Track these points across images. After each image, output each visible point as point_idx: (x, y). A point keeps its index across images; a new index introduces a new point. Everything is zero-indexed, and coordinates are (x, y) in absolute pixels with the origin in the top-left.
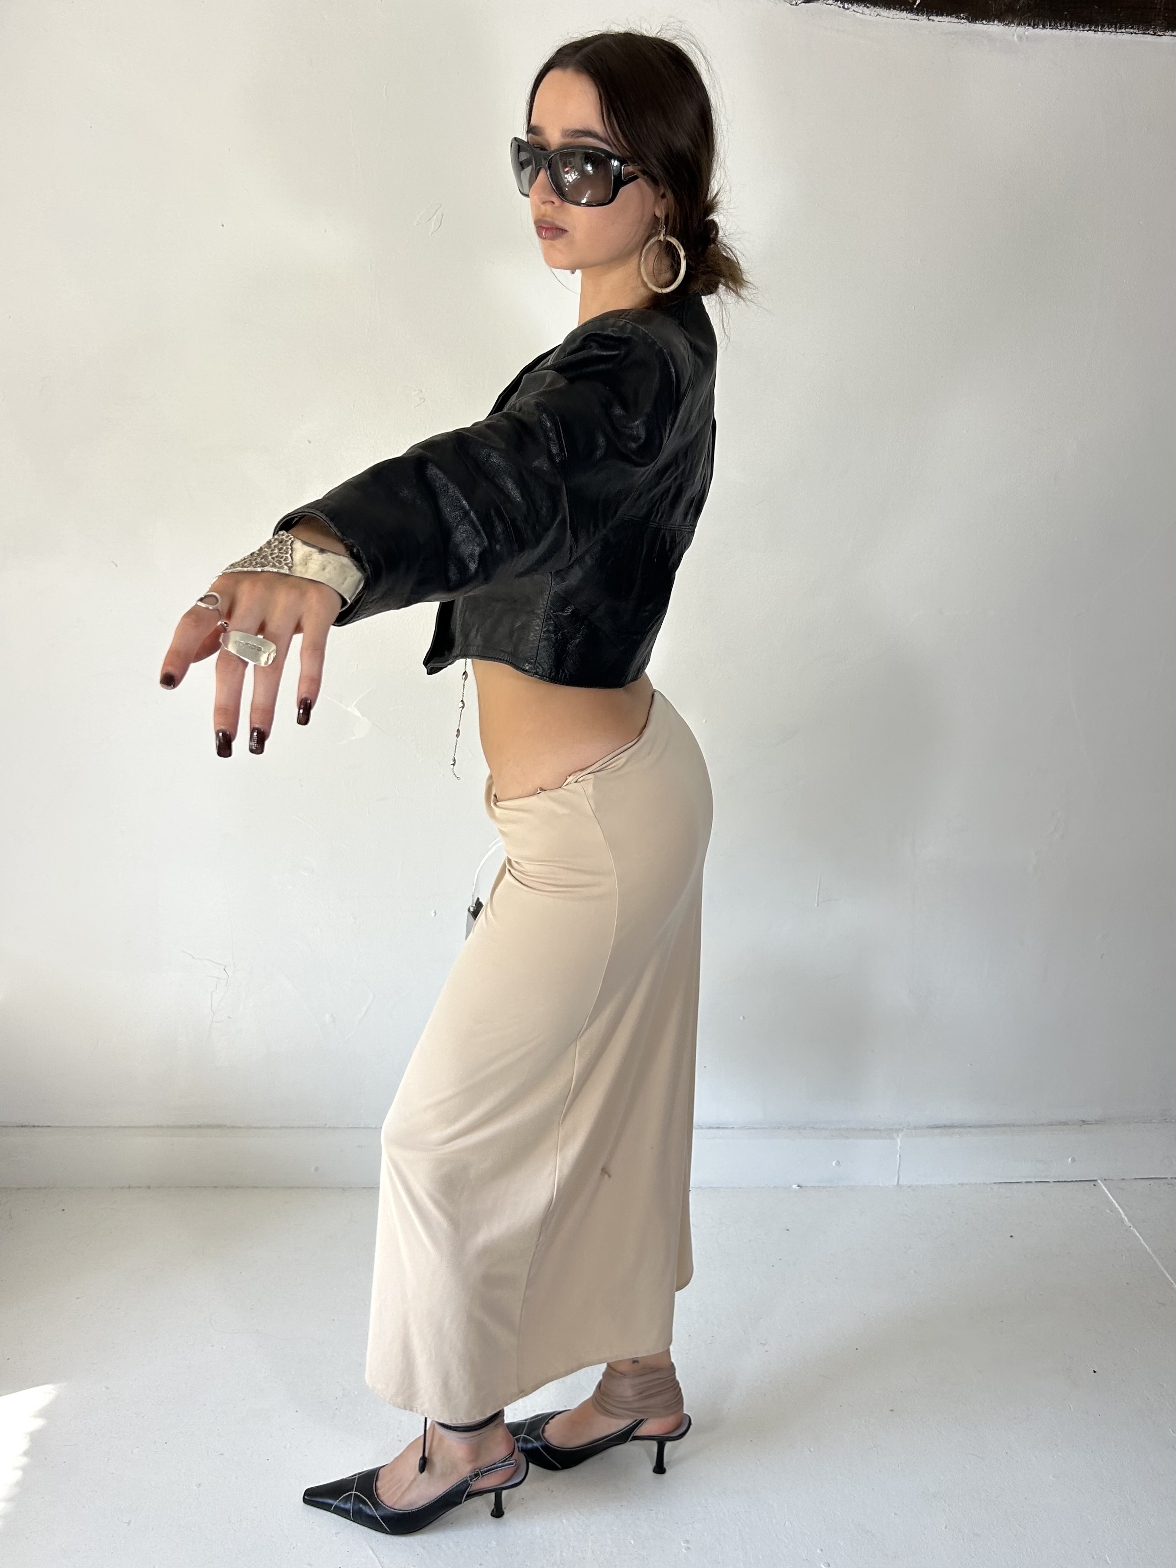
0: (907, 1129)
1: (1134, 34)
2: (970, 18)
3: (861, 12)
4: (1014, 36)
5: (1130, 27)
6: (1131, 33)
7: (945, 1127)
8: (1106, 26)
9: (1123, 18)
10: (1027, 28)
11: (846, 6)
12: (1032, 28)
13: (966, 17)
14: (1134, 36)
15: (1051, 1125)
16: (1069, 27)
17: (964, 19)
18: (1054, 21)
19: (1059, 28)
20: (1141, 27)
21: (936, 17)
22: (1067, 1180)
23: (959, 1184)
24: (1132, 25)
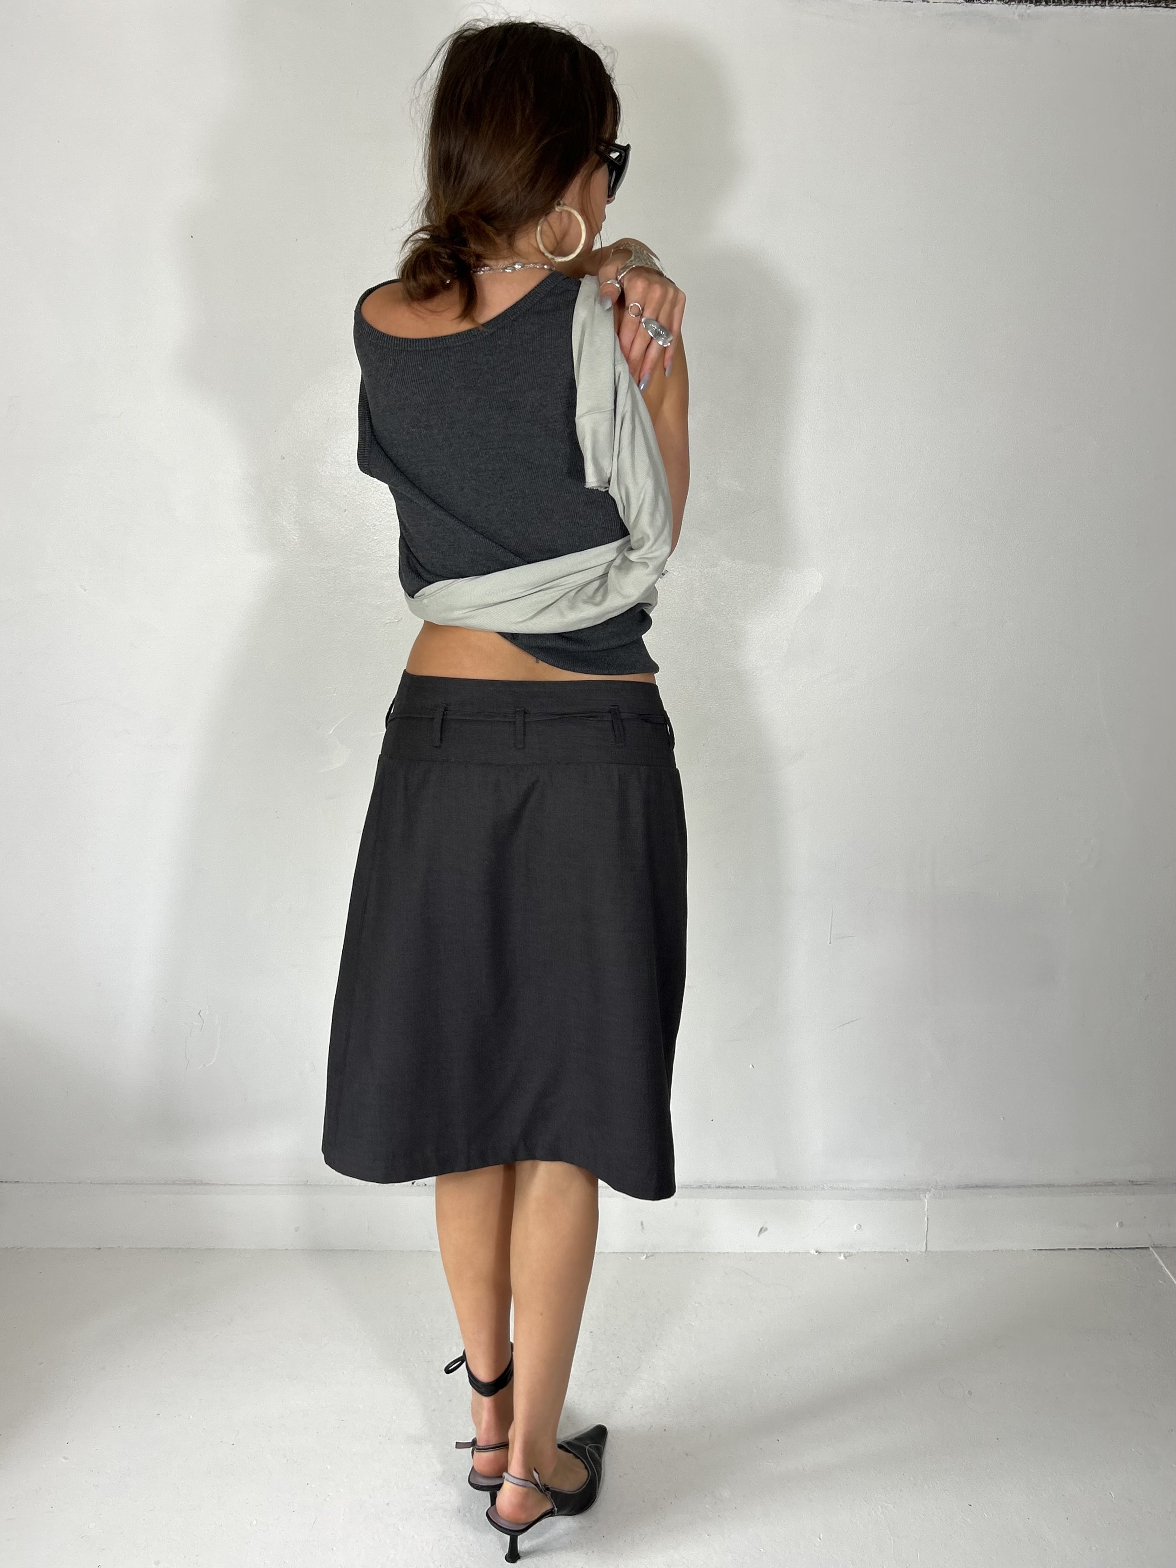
0: (935, 1189)
1: (1144, 8)
4: (1014, 14)
6: (1142, 7)
7: (977, 1186)
10: (1029, 5)
12: (1034, 6)
14: (1144, 10)
15: (1095, 1185)
16: (1074, 3)
22: (1114, 1248)
23: (993, 1251)
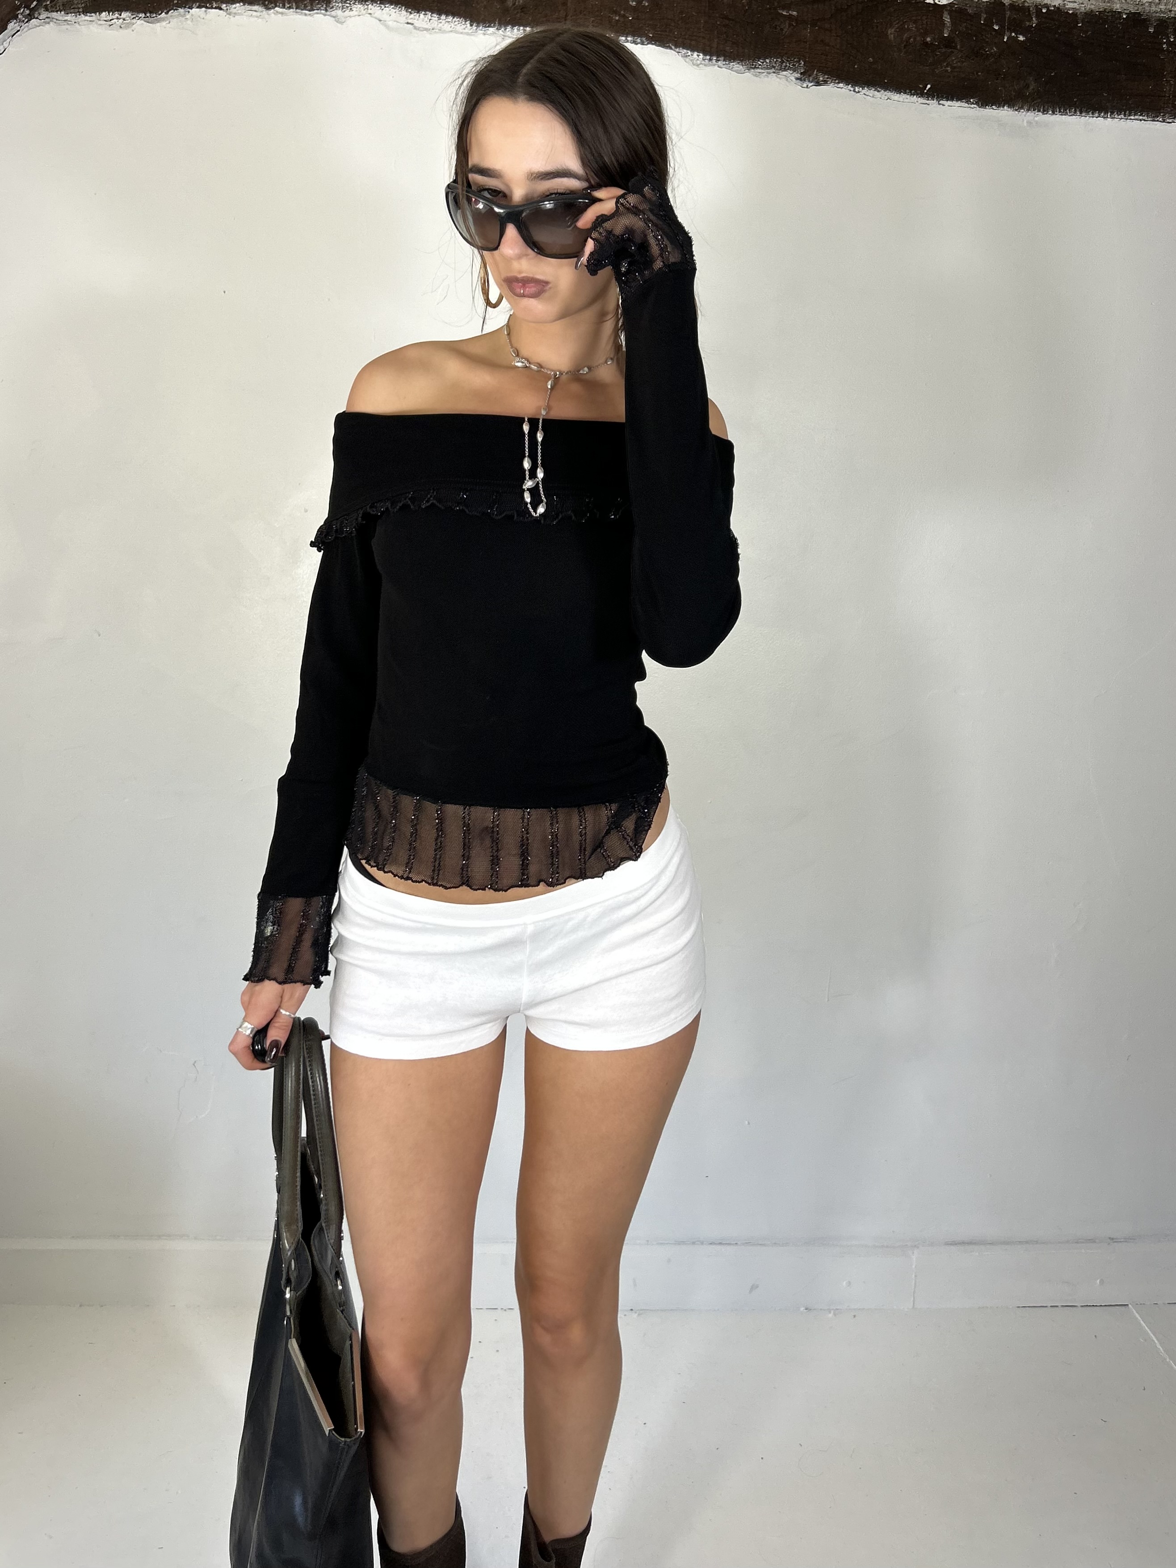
0: (923, 1245)
1: (1143, 121)
2: (980, 103)
3: (871, 96)
4: (1023, 121)
5: (1139, 114)
6: (1141, 120)
7: (963, 1243)
8: (1115, 113)
9: (1132, 106)
10: (1037, 113)
11: (857, 89)
12: (1041, 114)
13: (976, 102)
14: (1143, 123)
15: (1078, 1242)
16: (1078, 113)
17: (974, 104)
18: (1064, 108)
19: (1069, 114)
20: (1150, 114)
21: (945, 102)
22: (1096, 1305)
23: (979, 1308)
24: (1142, 112)
